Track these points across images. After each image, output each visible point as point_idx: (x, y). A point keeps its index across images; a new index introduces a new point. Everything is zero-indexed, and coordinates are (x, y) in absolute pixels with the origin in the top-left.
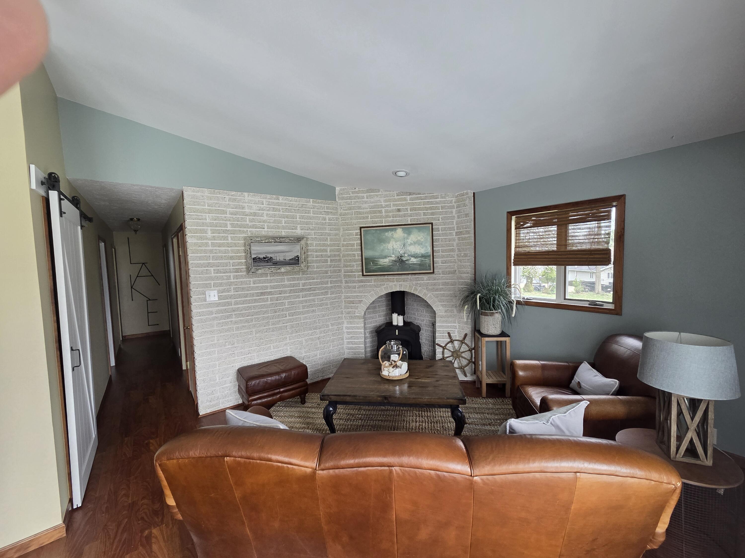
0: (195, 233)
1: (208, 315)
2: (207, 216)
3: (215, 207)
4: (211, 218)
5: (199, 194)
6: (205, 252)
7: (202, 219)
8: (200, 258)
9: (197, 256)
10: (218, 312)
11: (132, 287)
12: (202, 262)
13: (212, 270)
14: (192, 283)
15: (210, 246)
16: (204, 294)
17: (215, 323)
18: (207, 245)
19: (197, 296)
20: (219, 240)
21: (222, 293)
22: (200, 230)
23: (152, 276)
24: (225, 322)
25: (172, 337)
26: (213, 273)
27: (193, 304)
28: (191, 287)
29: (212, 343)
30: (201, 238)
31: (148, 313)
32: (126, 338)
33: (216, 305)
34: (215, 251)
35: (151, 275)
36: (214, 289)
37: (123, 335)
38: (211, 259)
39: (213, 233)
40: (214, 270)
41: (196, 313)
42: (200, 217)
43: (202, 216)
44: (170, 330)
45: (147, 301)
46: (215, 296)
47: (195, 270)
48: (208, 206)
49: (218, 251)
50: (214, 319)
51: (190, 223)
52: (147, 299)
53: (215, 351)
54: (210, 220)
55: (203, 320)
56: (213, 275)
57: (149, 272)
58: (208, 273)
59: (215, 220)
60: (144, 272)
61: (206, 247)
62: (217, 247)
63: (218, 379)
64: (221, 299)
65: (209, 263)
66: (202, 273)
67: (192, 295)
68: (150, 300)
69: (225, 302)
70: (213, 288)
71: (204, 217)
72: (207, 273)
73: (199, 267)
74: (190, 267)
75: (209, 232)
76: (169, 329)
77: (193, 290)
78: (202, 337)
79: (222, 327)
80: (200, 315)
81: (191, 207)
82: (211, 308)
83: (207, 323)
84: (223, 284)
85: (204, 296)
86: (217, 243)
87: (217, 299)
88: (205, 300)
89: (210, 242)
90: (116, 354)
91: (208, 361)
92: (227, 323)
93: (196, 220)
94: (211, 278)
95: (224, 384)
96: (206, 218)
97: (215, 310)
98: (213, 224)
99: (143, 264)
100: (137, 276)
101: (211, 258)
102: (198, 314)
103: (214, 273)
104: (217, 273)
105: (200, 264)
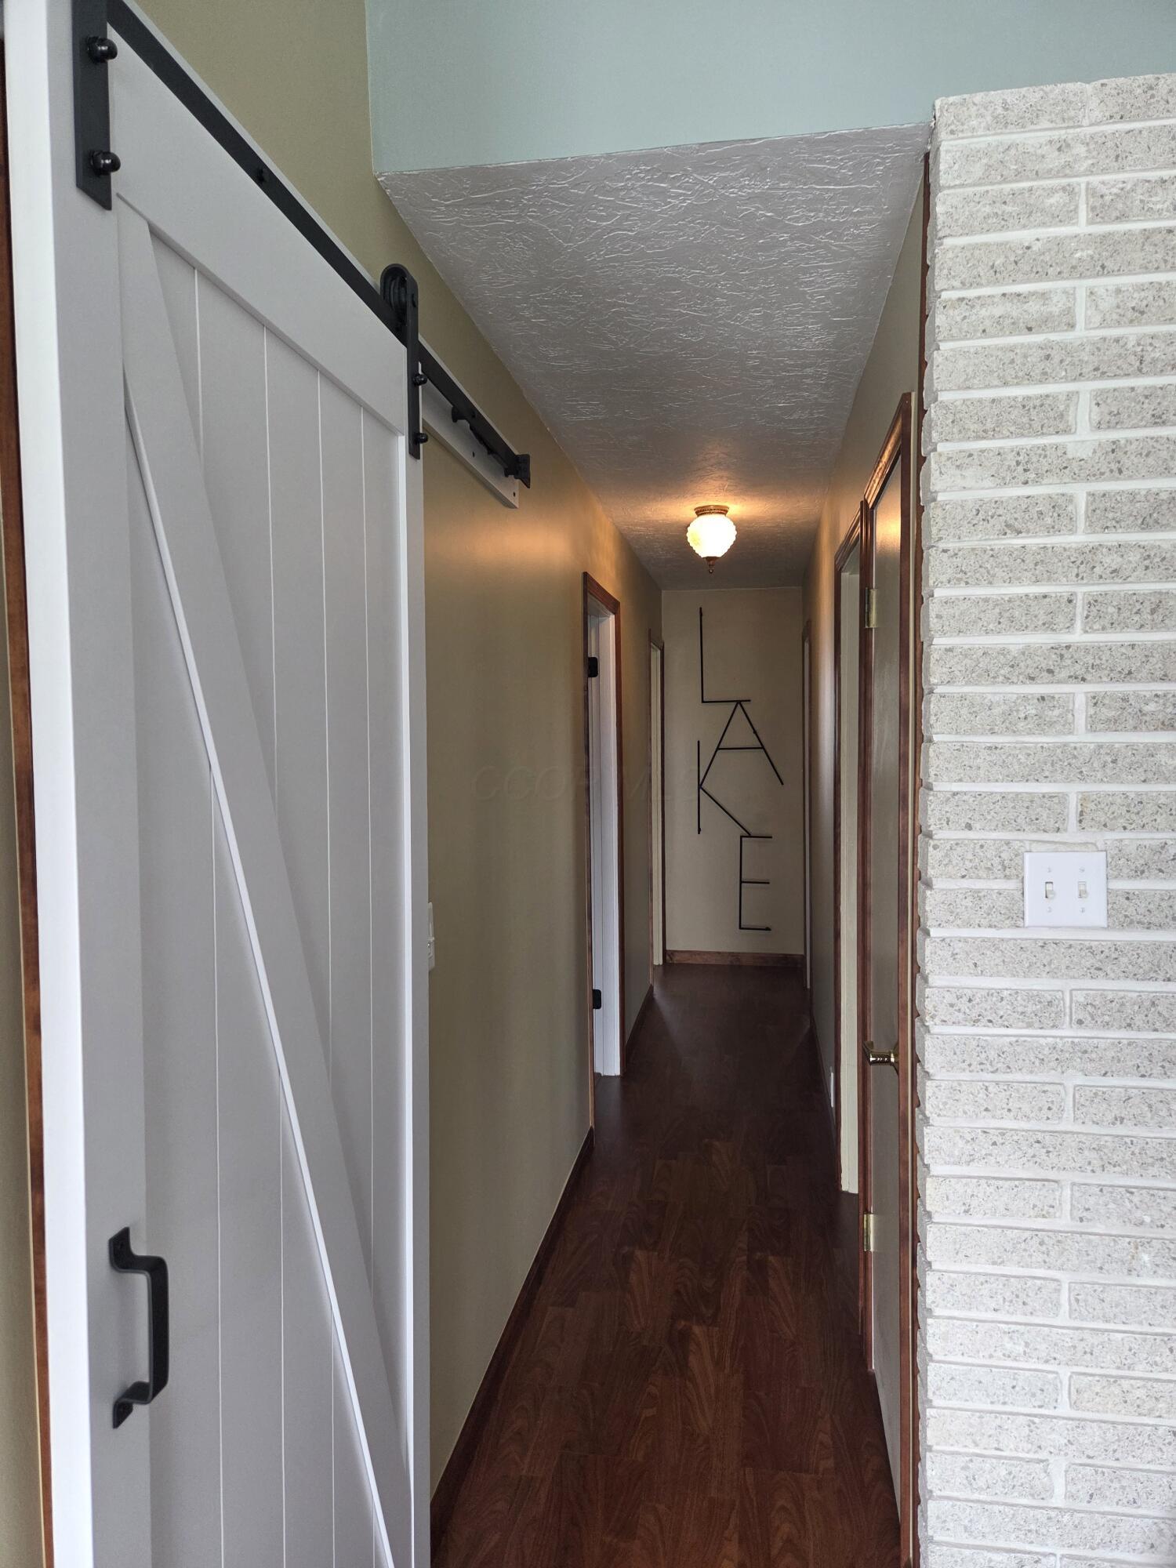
0: (983, 435)
1: (1030, 1025)
2: (1081, 295)
3: (1147, 212)
4: (1107, 303)
5: (1033, 138)
6: (1042, 564)
7: (1045, 323)
8: (1008, 615)
9: (986, 600)
10: (1095, 1012)
11: (700, 786)
12: (1014, 641)
13: (1080, 702)
14: (937, 786)
15: (1081, 523)
16: (1012, 869)
17: (1070, 1085)
18: (1058, 513)
19: (966, 884)
20: (1152, 473)
21: (1139, 873)
22: (1025, 405)
23: (763, 747)
24: (1144, 1092)
25: (809, 987)
26: (1081, 721)
27: (933, 932)
28: (934, 811)
29: (1040, 1223)
30: (1025, 468)
31: (741, 882)
32: (677, 959)
33: (1089, 961)
34: (1112, 561)
35: (758, 744)
36: (1081, 837)
37: (668, 948)
38: (1078, 624)
39: (1114, 420)
40: (1095, 701)
41: (950, 998)
42: (1034, 307)
43: (1044, 296)
44: (804, 957)
45: (741, 837)
46: (1082, 894)
47: (963, 698)
48: (1098, 213)
49: (1134, 557)
50: (1060, 1057)
51: (961, 363)
52: (745, 833)
53: (1057, 1291)
54: (1104, 323)
55: (993, 1054)
56: (1081, 736)
57: (755, 732)
58: (1051, 724)
59: (1140, 313)
60: (740, 734)
61: (1052, 530)
62: (1128, 529)
63: (1059, 1488)
64: (1128, 923)
65: (1061, 652)
66: (1010, 719)
67: (931, 872)
68: (750, 836)
69: (1157, 946)
70: (1072, 832)
71: (1055, 307)
72: (1042, 724)
73: (989, 676)
74: (935, 674)
75: (1084, 414)
76: (802, 953)
77: (939, 835)
78: (974, 1170)
79: (1120, 1130)
80: (974, 1015)
81: (976, 247)
82: (1053, 974)
83: (1018, 1077)
84: (1150, 808)
85: (1012, 885)
86: (1133, 496)
87: (1096, 912)
88: (1016, 917)
89: (1080, 492)
90: (627, 1037)
91: (1009, 1346)
92: (1153, 1100)
93: (1001, 332)
94: (1067, 762)
95: (1103, 1544)
96: (1069, 311)
97: (1080, 997)
98: (1115, 349)
99: (739, 702)
100: (718, 749)
101: (1080, 610)
102: (963, 1005)
103: (1092, 728)
104: (1114, 724)
105: (1003, 652)
